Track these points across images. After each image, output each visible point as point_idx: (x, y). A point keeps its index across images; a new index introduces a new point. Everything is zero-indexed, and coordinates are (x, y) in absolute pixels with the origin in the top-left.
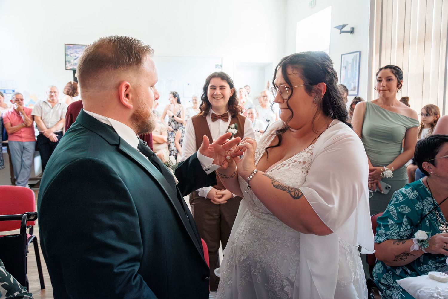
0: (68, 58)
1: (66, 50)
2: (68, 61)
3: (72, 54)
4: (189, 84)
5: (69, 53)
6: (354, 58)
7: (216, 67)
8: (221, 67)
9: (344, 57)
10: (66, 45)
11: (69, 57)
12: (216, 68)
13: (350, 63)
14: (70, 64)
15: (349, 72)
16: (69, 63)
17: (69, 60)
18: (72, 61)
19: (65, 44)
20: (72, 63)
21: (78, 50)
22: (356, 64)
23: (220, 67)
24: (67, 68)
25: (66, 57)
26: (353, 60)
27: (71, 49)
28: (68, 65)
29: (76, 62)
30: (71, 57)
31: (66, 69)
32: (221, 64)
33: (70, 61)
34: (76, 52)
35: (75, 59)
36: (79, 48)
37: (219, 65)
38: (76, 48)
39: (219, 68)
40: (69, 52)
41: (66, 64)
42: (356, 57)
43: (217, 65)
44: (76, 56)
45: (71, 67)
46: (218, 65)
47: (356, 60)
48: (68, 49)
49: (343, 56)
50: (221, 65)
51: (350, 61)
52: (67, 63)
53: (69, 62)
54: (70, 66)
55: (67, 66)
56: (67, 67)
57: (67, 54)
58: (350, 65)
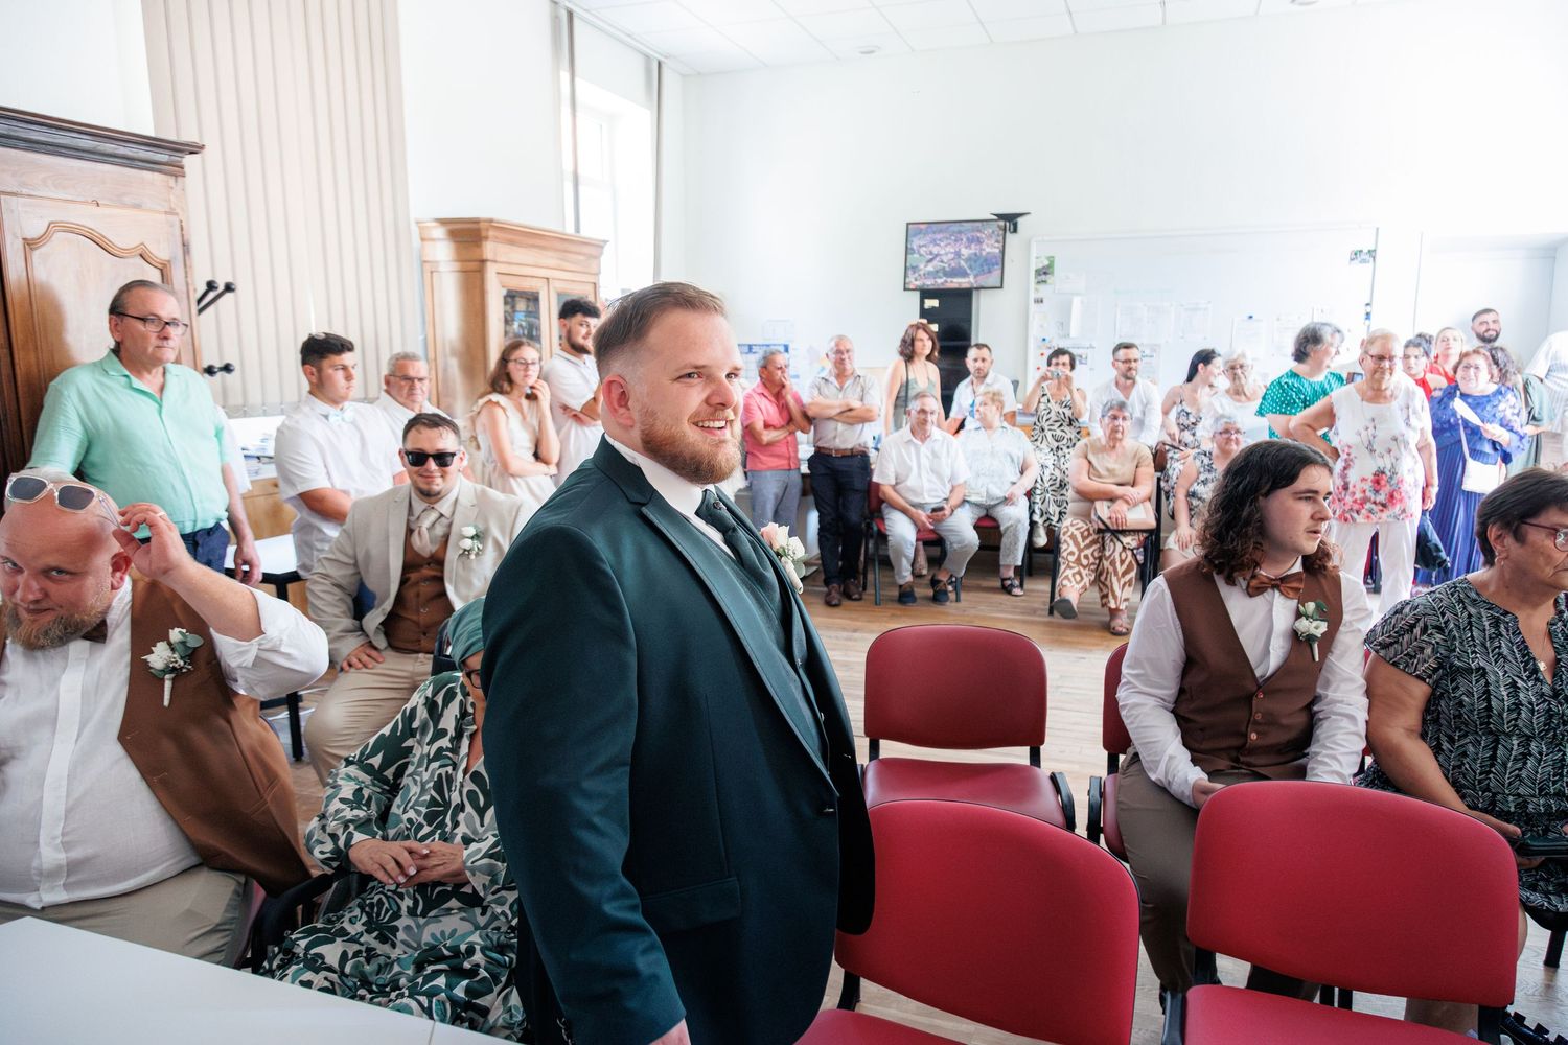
0: (914, 258)
1: (909, 239)
2: (912, 267)
3: (924, 248)
4: (1251, 317)
5: (915, 247)
7: (1352, 260)
8: (1372, 259)
10: (910, 226)
11: (916, 256)
12: (1353, 262)
14: (916, 275)
16: (914, 272)
17: (914, 265)
18: (922, 266)
19: (908, 224)
20: (922, 272)
21: (938, 236)
23: (1367, 257)
24: (907, 286)
25: (909, 256)
27: (921, 236)
28: (911, 279)
29: (930, 268)
30: (921, 255)
31: (905, 289)
32: (1372, 248)
33: (917, 267)
34: (934, 242)
35: (931, 261)
36: (941, 231)
37: (1365, 251)
38: (934, 233)
39: (1364, 261)
40: (915, 244)
41: (906, 276)
43: (1357, 254)
44: (931, 253)
45: (918, 283)
46: (1361, 251)
48: (915, 235)
50: (1372, 252)
52: (910, 272)
53: (915, 269)
54: (916, 280)
55: (907, 280)
56: (910, 282)
57: (912, 249)
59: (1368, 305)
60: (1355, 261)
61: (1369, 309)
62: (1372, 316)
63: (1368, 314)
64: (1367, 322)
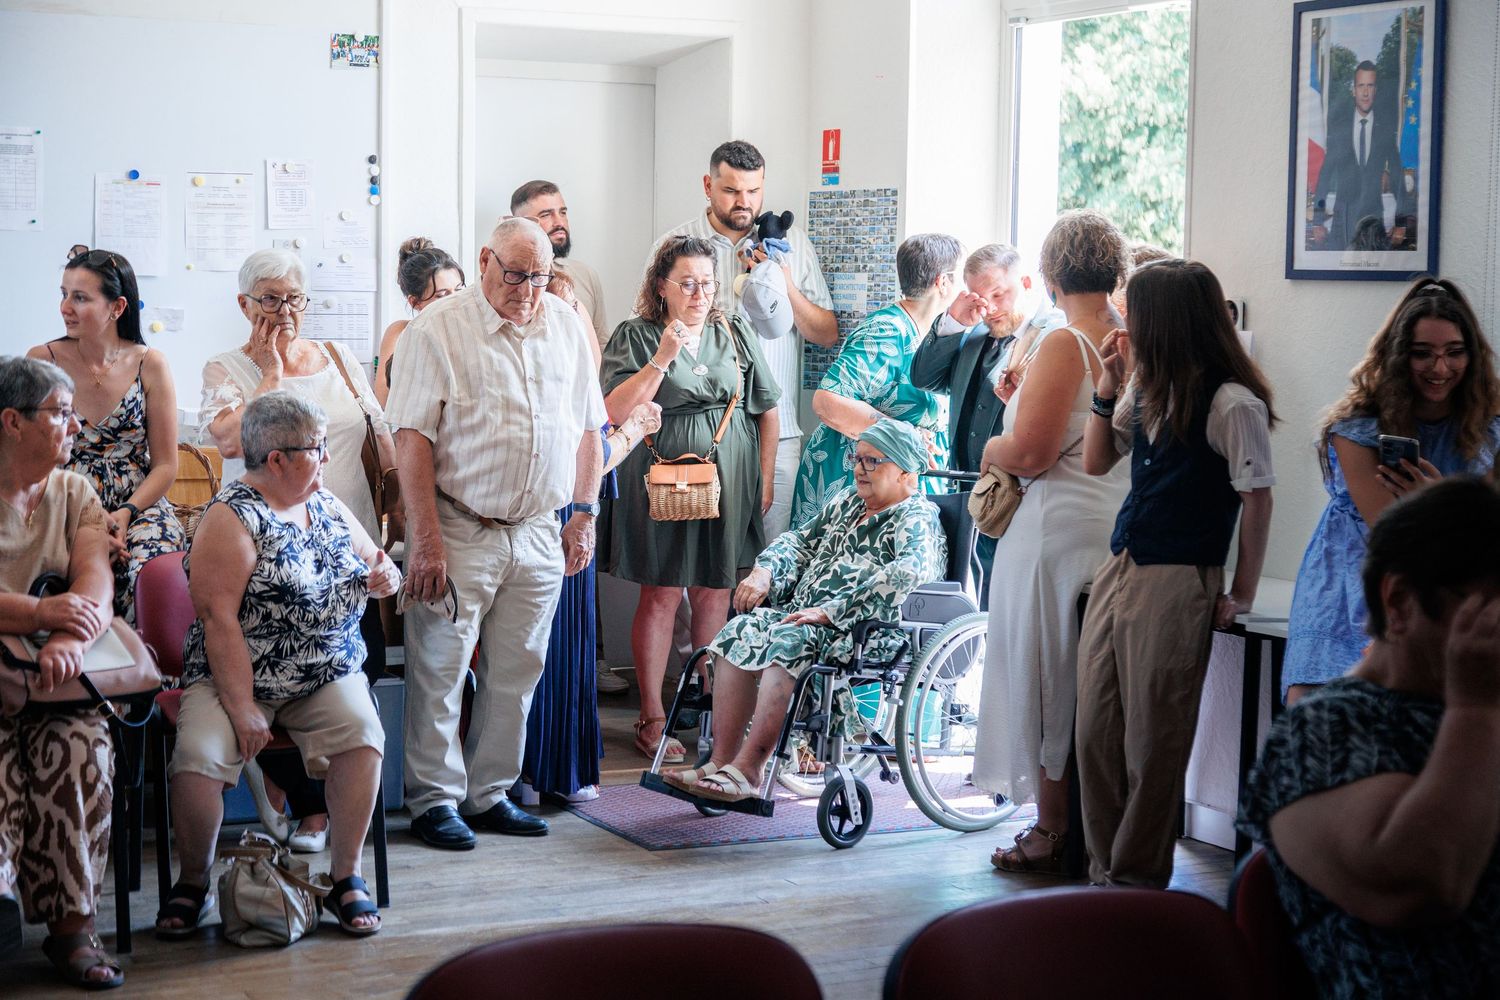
4: (134, 175)
6: (1397, 29)
7: (335, 56)
8: (372, 58)
9: (1317, 23)
12: (336, 62)
13: (1366, 65)
15: (1363, 126)
22: (1413, 74)
23: (364, 52)
26: (1391, 43)
32: (373, 34)
37: (360, 38)
39: (358, 61)
42: (1418, 30)
43: (342, 45)
46: (353, 37)
47: (1415, 48)
49: (1307, 18)
50: (372, 43)
51: (1369, 50)
58: (1366, 77)
59: (372, 160)
60: (342, 61)
61: (375, 170)
62: (385, 184)
63: (373, 180)
64: (375, 199)
